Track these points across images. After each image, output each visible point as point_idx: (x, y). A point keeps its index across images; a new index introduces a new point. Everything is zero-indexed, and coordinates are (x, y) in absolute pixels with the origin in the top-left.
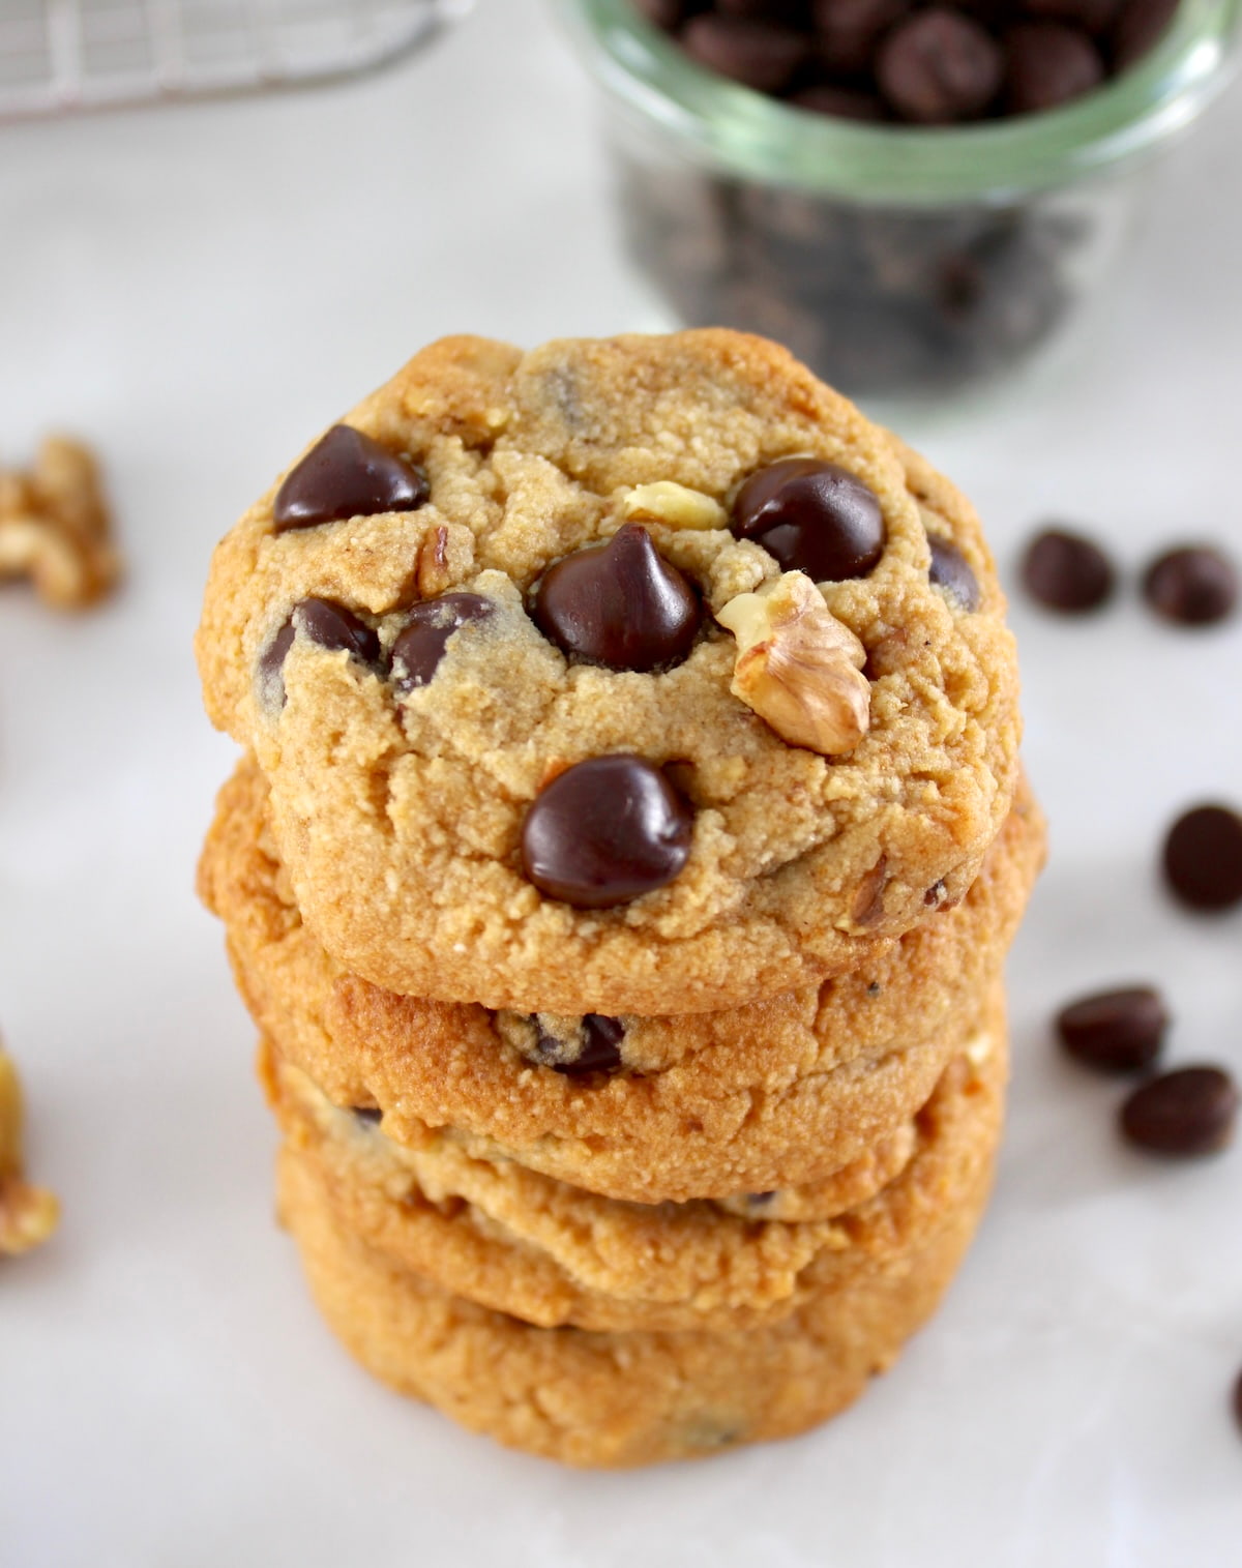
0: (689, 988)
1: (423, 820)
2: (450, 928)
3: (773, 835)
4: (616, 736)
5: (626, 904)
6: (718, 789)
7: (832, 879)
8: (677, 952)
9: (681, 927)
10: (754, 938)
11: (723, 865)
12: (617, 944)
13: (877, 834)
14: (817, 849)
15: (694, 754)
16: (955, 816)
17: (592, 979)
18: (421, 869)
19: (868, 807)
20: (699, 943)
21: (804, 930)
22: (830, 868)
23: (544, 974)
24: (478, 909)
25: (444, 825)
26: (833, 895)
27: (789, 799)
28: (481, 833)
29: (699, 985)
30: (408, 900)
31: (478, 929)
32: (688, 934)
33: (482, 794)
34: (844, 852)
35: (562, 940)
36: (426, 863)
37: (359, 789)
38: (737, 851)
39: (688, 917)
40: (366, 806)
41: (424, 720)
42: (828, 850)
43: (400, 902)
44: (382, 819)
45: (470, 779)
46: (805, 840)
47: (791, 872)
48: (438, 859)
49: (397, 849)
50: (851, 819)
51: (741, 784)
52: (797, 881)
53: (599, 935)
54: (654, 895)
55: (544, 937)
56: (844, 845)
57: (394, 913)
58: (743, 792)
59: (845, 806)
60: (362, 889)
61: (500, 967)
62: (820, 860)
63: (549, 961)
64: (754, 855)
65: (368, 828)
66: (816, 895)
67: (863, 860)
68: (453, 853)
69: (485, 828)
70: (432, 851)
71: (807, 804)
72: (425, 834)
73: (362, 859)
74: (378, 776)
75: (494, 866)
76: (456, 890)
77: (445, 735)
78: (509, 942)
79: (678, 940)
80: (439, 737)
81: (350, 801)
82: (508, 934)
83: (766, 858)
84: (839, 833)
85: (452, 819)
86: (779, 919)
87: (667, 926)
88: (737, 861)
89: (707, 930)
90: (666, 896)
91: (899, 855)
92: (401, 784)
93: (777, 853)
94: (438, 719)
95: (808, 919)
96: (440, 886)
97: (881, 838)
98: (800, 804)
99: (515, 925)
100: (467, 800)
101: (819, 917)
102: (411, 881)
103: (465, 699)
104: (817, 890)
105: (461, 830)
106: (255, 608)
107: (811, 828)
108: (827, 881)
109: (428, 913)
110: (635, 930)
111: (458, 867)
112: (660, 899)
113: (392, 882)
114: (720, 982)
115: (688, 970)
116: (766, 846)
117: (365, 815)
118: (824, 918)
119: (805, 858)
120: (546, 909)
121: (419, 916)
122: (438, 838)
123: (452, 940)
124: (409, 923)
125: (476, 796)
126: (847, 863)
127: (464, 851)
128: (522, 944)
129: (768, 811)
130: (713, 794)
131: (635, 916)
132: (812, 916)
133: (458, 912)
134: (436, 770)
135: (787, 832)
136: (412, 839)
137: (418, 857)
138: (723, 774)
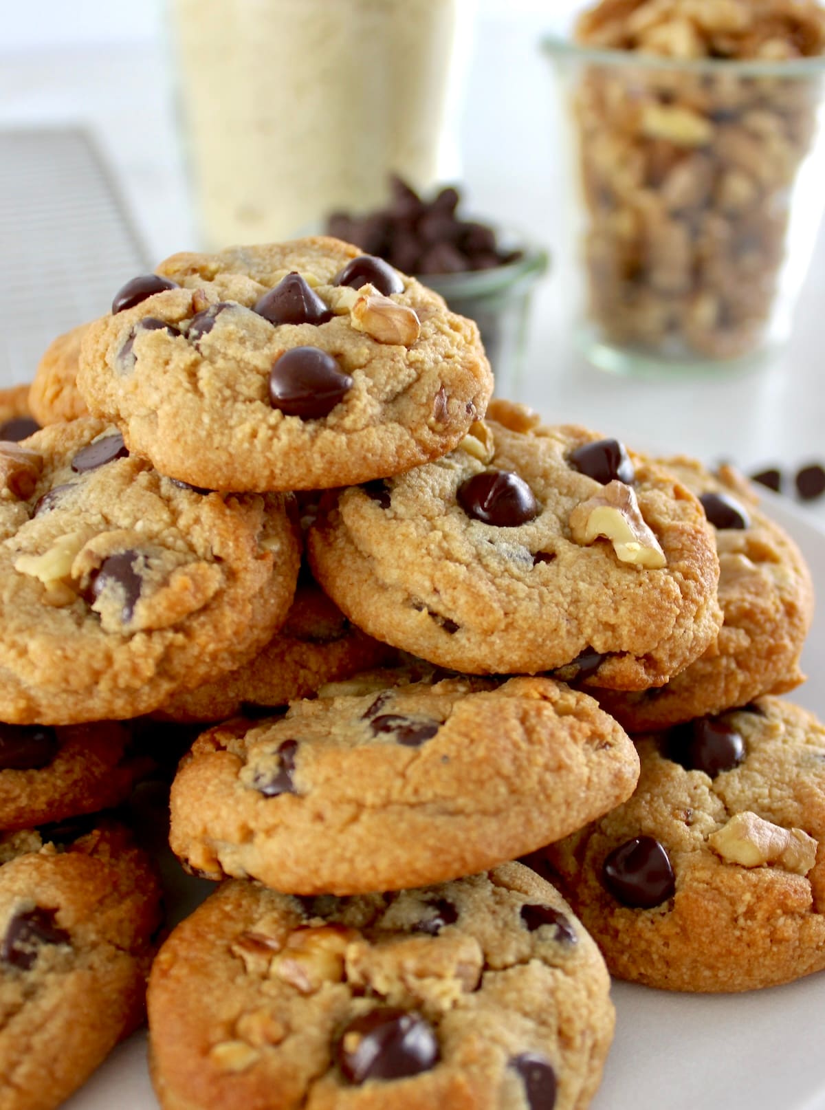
0: (365, 458)
1: (218, 385)
2: (239, 435)
3: (389, 377)
4: (305, 344)
5: (325, 416)
6: (358, 360)
7: (421, 397)
8: (355, 437)
9: (355, 421)
10: (390, 430)
11: (369, 391)
12: (327, 434)
13: (437, 374)
14: (410, 386)
15: (342, 349)
16: (471, 365)
17: (317, 456)
18: (220, 410)
19: (429, 365)
20: (365, 431)
21: (413, 426)
22: (419, 392)
23: (292, 455)
24: (253, 422)
25: (228, 386)
26: (423, 405)
27: (393, 360)
28: (249, 387)
29: (369, 455)
30: (216, 426)
31: (254, 435)
32: (359, 426)
33: (246, 371)
34: (424, 384)
35: (299, 433)
36: (223, 406)
37: (183, 378)
38: (375, 386)
39: (358, 415)
40: (187, 385)
41: (211, 347)
42: (416, 386)
43: (211, 428)
44: (196, 389)
45: (239, 366)
46: (404, 380)
47: (400, 398)
48: (229, 404)
49: (207, 401)
50: (423, 371)
51: (368, 357)
52: (404, 402)
53: (316, 431)
54: (339, 406)
55: (290, 431)
56: (422, 381)
57: (209, 435)
58: (370, 361)
59: (419, 365)
60: (190, 427)
61: (269, 455)
62: (413, 390)
63: (294, 445)
64: (382, 387)
65: (190, 395)
66: (415, 406)
67: (434, 387)
68: (235, 400)
69: (250, 385)
70: (225, 400)
71: (402, 361)
72: (220, 391)
73: (188, 411)
74: (192, 373)
75: (258, 403)
76: (240, 417)
77: (222, 351)
78: (271, 439)
79: (355, 430)
80: (219, 352)
81: (179, 384)
82: (270, 433)
83: (388, 388)
84: (418, 379)
85: (232, 383)
86: (400, 423)
87: (348, 422)
88: (375, 390)
89: (367, 426)
90: (345, 408)
91: (449, 383)
92: (204, 372)
93: (393, 387)
94: (218, 345)
95: (414, 419)
96: (231, 417)
97: (439, 375)
98: (399, 361)
99: (274, 428)
100: (239, 374)
101: (419, 417)
102: (216, 416)
103: (230, 334)
104: (415, 403)
105: (238, 388)
106: (112, 339)
107: (406, 375)
108: (418, 398)
109: (226, 432)
110: (332, 428)
111: (239, 406)
112: (342, 410)
113: (206, 419)
114: (379, 452)
115: (362, 446)
116: (387, 383)
117: (187, 391)
118: (421, 418)
119: (407, 389)
120: (288, 418)
121: (222, 434)
122: (227, 393)
123: (241, 442)
124: (217, 439)
125: (243, 372)
126: (426, 389)
127: (241, 398)
128: (279, 439)
129: (384, 366)
130: (356, 363)
131: (331, 419)
132: (416, 417)
133: (242, 427)
134: (220, 363)
135: (395, 376)
136: (214, 395)
137: (218, 404)
138: (359, 354)
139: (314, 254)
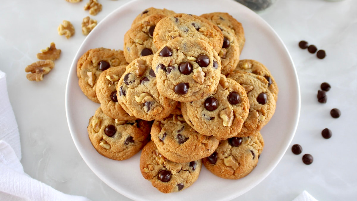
1: (167, 86)
2: (168, 94)
4: (183, 81)
5: (182, 95)
8: (186, 99)
10: (192, 97)
11: (190, 92)
13: (203, 90)
14: (198, 91)
15: (189, 83)
22: (199, 93)
25: (169, 86)
30: (165, 91)
31: (170, 94)
33: (172, 84)
35: (177, 96)
37: (162, 82)
38: (192, 91)
40: (163, 83)
41: (168, 77)
48: (168, 89)
49: (165, 87)
52: (196, 93)
53: (180, 97)
55: (175, 96)
58: (193, 86)
59: (201, 88)
65: (163, 85)
67: (202, 92)
68: (169, 88)
69: (172, 87)
70: (167, 88)
71: (198, 88)
73: (162, 87)
74: (164, 81)
75: (172, 90)
76: (169, 91)
80: (169, 79)
84: (200, 90)
86: (195, 96)
87: (185, 96)
89: (188, 97)
90: (185, 94)
91: (205, 92)
92: (166, 82)
94: (169, 77)
99: (174, 95)
103: (172, 76)
109: (167, 92)
110: (183, 97)
113: (164, 89)
116: (194, 91)
120: (176, 94)
122: (168, 87)
124: (165, 93)
129: (194, 88)
130: (190, 87)
134: (169, 81)
135: (196, 90)
137: (166, 88)
138: (191, 85)
139: (198, 48)
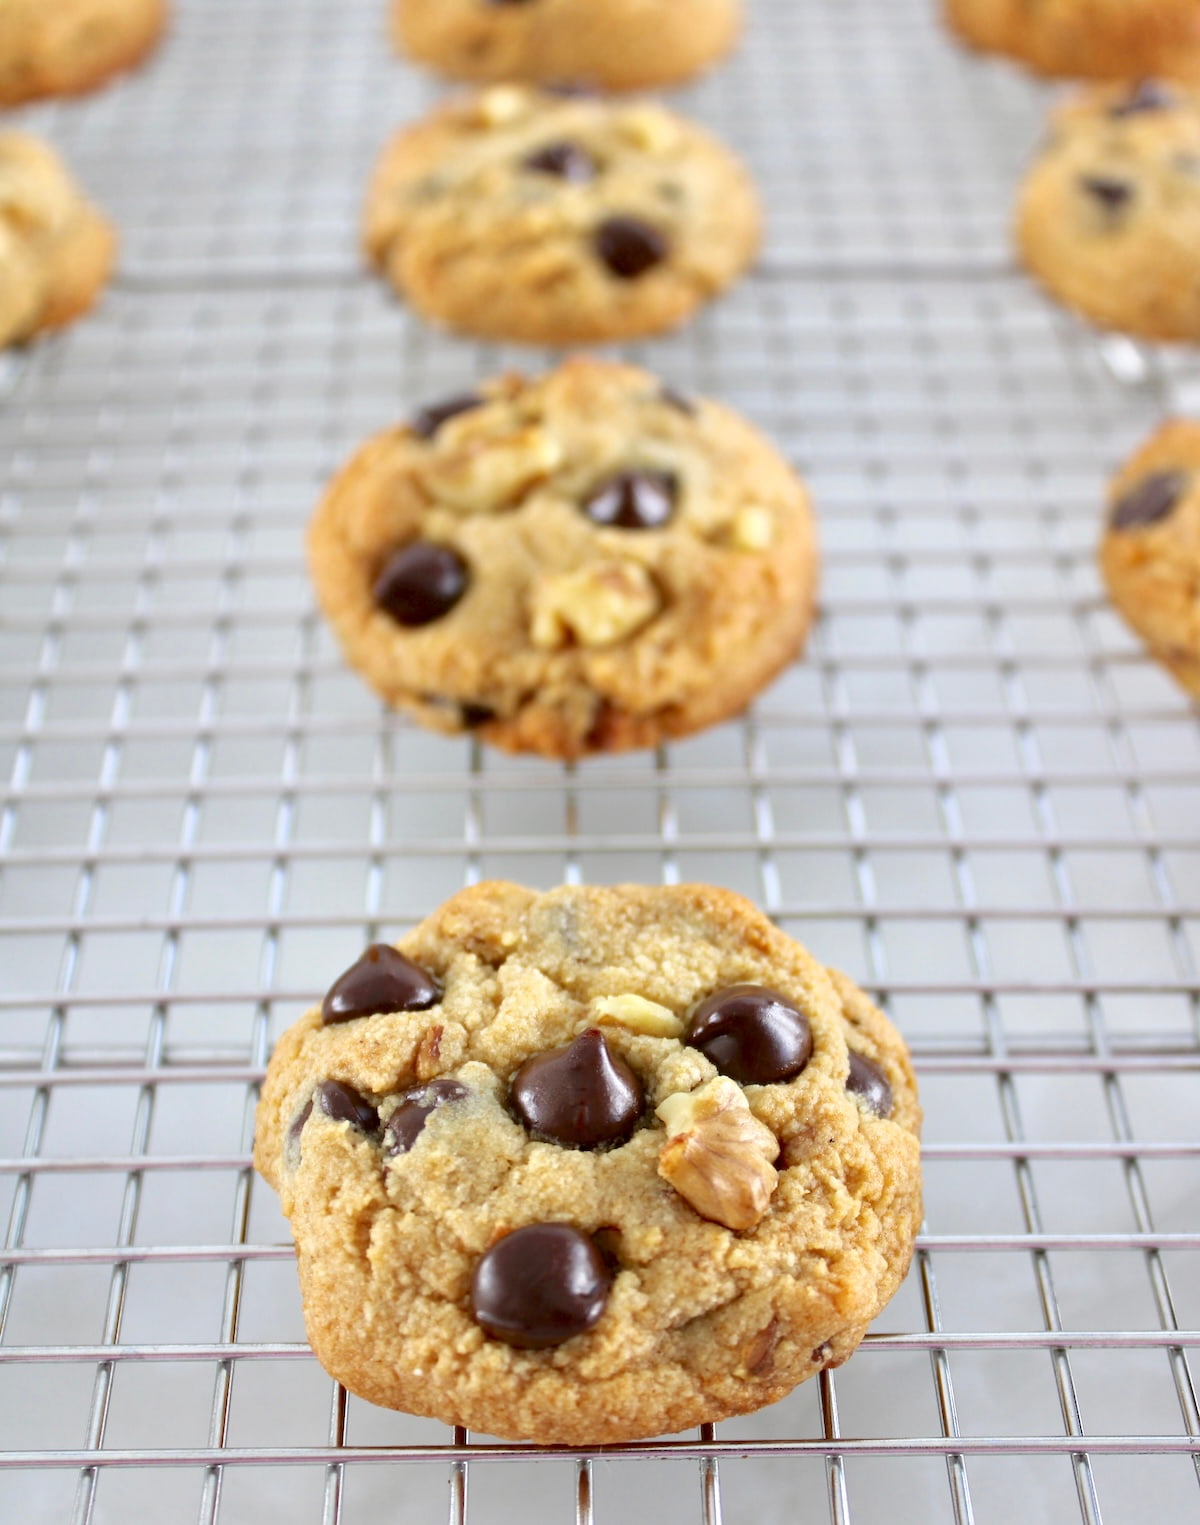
0: (607, 1422)
1: (395, 1263)
2: (411, 1355)
3: (680, 1295)
4: (555, 1205)
5: (555, 1347)
6: (637, 1252)
7: (730, 1335)
8: (594, 1391)
9: (597, 1369)
10: (662, 1380)
11: (636, 1318)
12: (547, 1383)
13: (770, 1299)
14: (720, 1308)
15: (621, 1222)
16: (837, 1290)
17: (525, 1414)
18: (391, 1304)
19: (762, 1278)
20: (613, 1384)
21: (707, 1375)
22: (730, 1326)
23: (485, 1404)
24: (433, 1342)
25: (410, 1268)
26: (730, 1348)
27: (696, 1265)
28: (439, 1276)
29: (615, 1419)
30: (380, 1329)
31: (433, 1359)
32: (604, 1374)
33: (442, 1244)
34: (742, 1313)
35: (501, 1376)
36: (396, 1299)
37: (346, 1233)
38: (649, 1307)
39: (604, 1361)
40: (350, 1248)
41: (402, 1180)
42: (729, 1311)
43: (374, 1329)
44: (363, 1260)
45: (434, 1232)
46: (708, 1301)
47: (698, 1323)
48: (405, 1297)
49: (373, 1286)
50: (750, 1286)
51: (657, 1250)
52: (701, 1334)
53: (532, 1372)
54: (577, 1340)
55: (485, 1371)
56: (742, 1306)
57: (370, 1339)
58: (659, 1256)
59: (745, 1274)
60: (345, 1317)
61: (450, 1393)
62: (722, 1318)
63: (489, 1393)
64: (663, 1311)
65: (351, 1267)
66: (716, 1346)
67: (758, 1320)
68: (417, 1293)
69: (443, 1271)
70: (400, 1289)
71: (711, 1270)
72: (395, 1275)
73: (346, 1292)
74: (363, 1224)
75: (448, 1308)
76: (417, 1324)
77: (418, 1193)
78: (457, 1373)
79: (598, 1380)
80: (413, 1195)
81: (339, 1244)
82: (455, 1365)
83: (674, 1313)
84: (740, 1296)
85: (416, 1263)
86: (685, 1365)
87: (587, 1367)
88: (649, 1315)
89: (621, 1372)
90: (587, 1342)
91: (788, 1318)
92: (379, 1233)
93: (685, 1310)
94: (413, 1180)
95: (710, 1367)
96: (405, 1319)
97: (774, 1303)
98: (705, 1270)
99: (464, 1359)
100: (430, 1248)
101: (718, 1365)
102: (383, 1313)
103: (434, 1165)
104: (718, 1342)
105: (424, 1273)
107: (715, 1290)
108: (725, 1336)
109: (395, 1341)
110: (560, 1370)
111: (420, 1304)
112: (581, 1344)
113: (369, 1314)
114: (632, 1416)
115: (603, 1406)
116: (674, 1303)
117: (350, 1256)
118: (723, 1367)
119: (711, 1315)
120: (488, 1348)
121: (388, 1343)
122: (405, 1279)
123: (412, 1365)
124: (380, 1347)
125: (437, 1247)
126: (743, 1322)
127: (425, 1291)
128: (468, 1376)
129: (677, 1274)
130: (633, 1256)
131: (561, 1357)
132: (713, 1365)
133: (418, 1342)
134: (407, 1223)
135: (693, 1293)
136: (385, 1279)
137: (389, 1294)
138: (642, 1241)
